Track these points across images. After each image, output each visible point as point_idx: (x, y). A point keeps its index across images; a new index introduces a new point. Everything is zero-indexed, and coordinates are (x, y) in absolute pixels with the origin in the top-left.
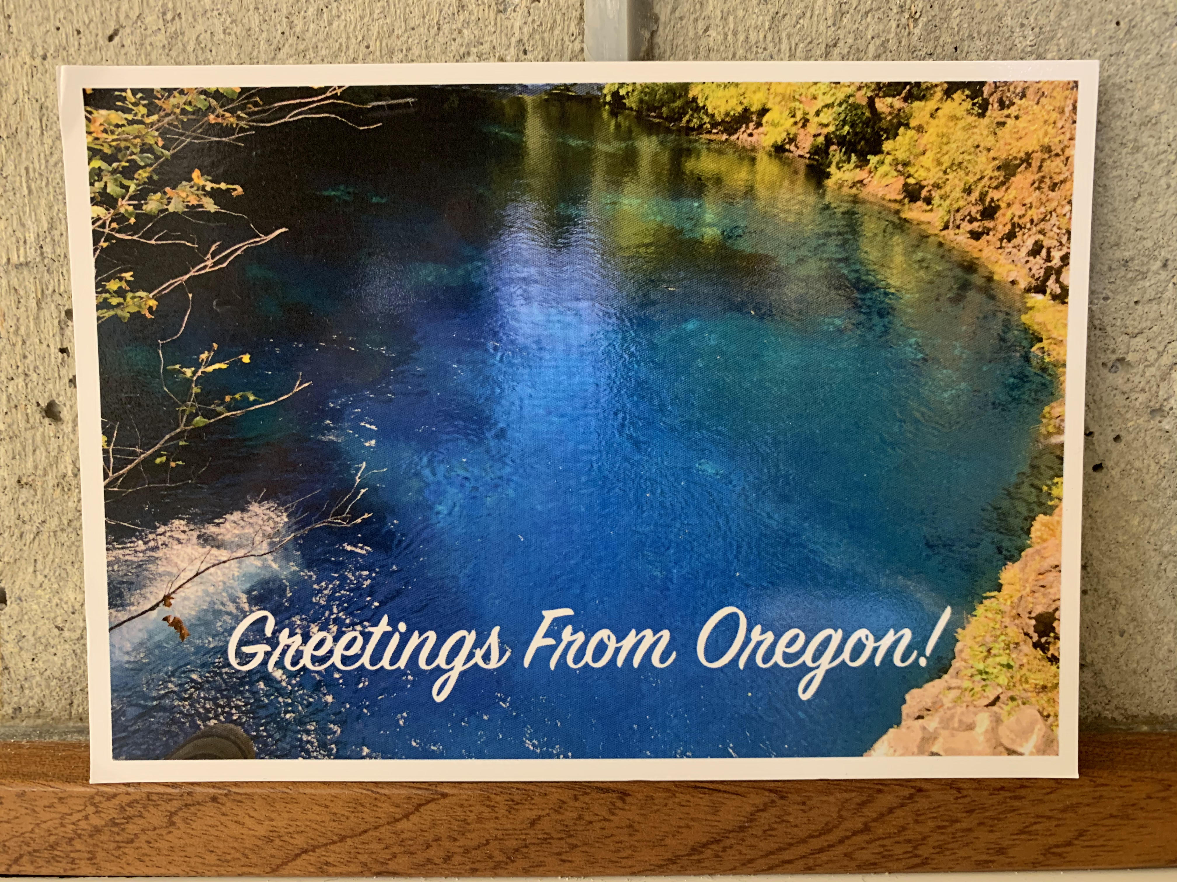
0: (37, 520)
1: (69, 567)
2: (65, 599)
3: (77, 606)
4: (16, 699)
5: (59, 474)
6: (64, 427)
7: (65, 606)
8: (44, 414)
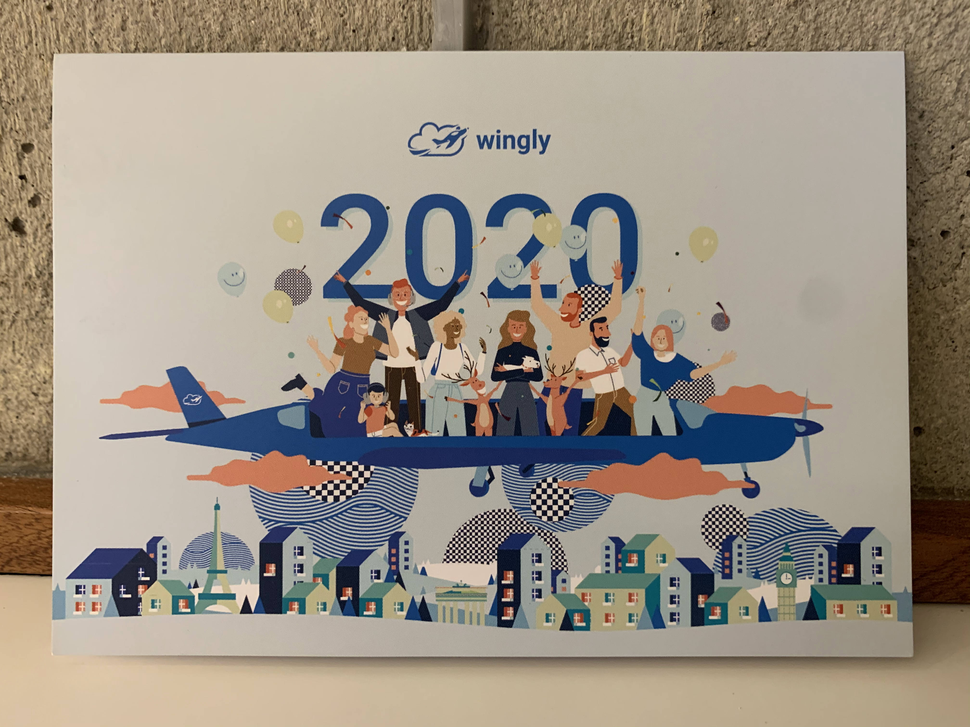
0: (13, 310)
1: (39, 348)
2: (38, 372)
3: (47, 378)
4: (7, 446)
5: (27, 275)
6: (27, 239)
7: (38, 378)
8: (11, 228)
